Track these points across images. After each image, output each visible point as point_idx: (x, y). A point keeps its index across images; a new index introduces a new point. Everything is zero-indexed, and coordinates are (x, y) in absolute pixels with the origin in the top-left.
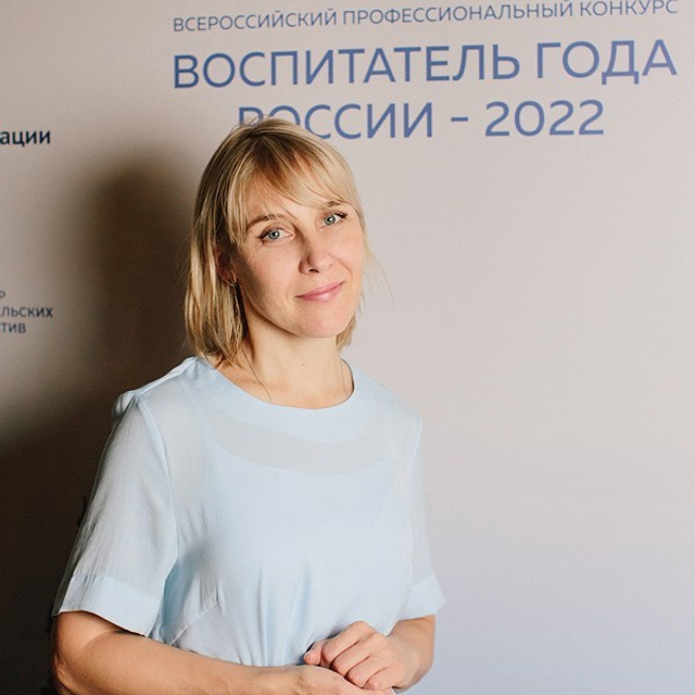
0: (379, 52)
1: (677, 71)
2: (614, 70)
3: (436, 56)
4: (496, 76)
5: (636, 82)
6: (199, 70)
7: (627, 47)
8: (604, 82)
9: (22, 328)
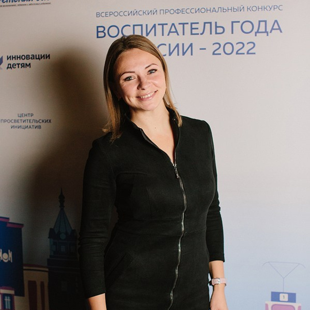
0: (173, 24)
1: (282, 31)
2: (260, 31)
3: (194, 26)
4: (216, 33)
5: (268, 35)
6: (106, 31)
7: (264, 23)
8: (256, 35)
9: (40, 127)
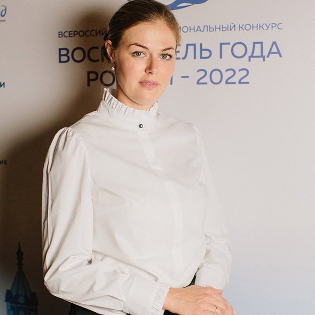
1: (282, 55)
2: (254, 55)
4: (201, 58)
5: (264, 60)
7: (260, 45)
8: (250, 61)
